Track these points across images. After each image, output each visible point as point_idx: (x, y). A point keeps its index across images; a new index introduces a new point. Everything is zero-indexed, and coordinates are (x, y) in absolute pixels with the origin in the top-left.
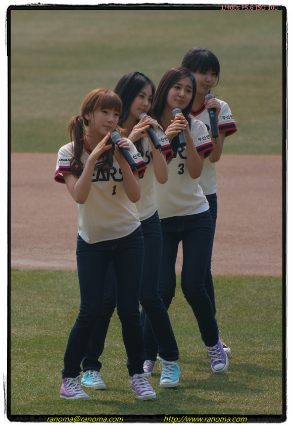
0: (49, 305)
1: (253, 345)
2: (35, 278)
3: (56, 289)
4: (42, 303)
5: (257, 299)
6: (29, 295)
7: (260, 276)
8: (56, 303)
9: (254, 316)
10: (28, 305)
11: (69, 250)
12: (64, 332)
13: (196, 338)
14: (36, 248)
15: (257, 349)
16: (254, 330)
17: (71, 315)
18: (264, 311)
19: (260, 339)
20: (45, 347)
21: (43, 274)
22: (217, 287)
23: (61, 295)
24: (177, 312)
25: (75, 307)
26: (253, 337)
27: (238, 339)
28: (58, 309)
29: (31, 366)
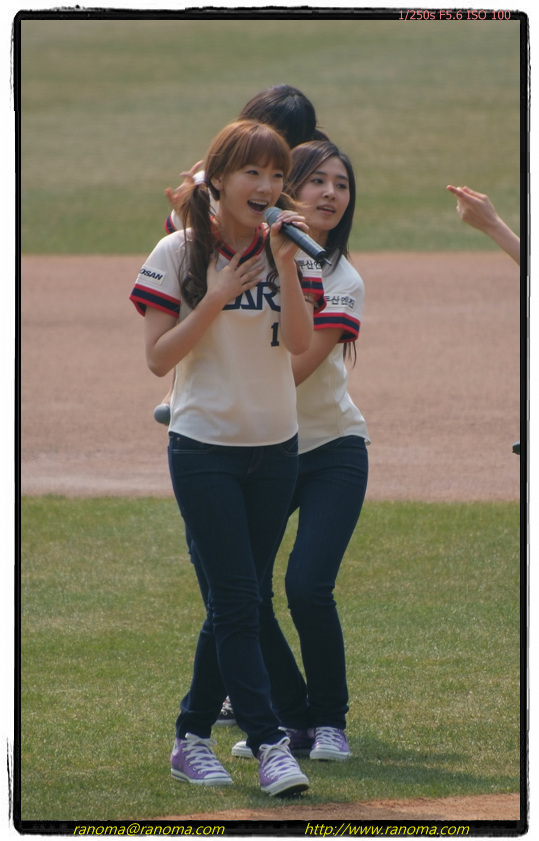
0: (129, 569)
2: (99, 513)
3: (143, 535)
4: (114, 565)
6: (88, 548)
8: (142, 565)
10: (86, 570)
12: (161, 624)
13: (432, 631)
14: (99, 451)
17: (175, 590)
20: (121, 656)
21: (116, 505)
22: (475, 527)
23: (154, 549)
25: (183, 573)
28: (148, 577)
29: (94, 696)
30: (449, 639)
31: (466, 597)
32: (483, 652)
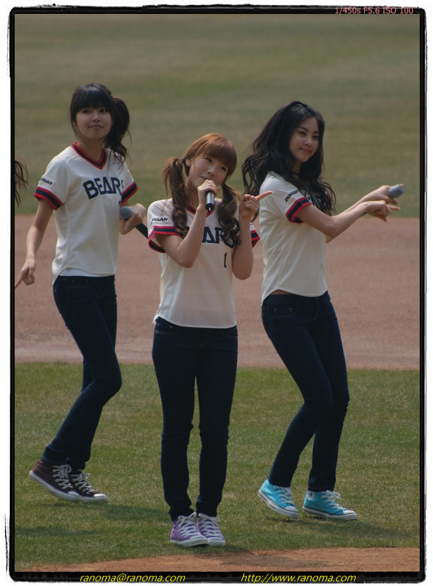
1: (363, 456)
5: (369, 398)
7: (371, 370)
11: (131, 338)
15: (368, 462)
16: (365, 437)
18: (376, 414)
19: (371, 449)
24: (267, 415)
26: (363, 446)
27: (344, 449)
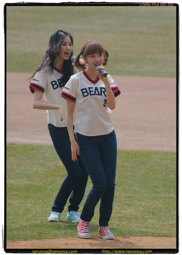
0: (34, 166)
1: (157, 193)
2: (25, 149)
3: (38, 156)
4: (29, 165)
5: (160, 165)
6: (22, 159)
8: (38, 165)
9: (158, 175)
10: (21, 166)
12: (43, 183)
13: (122, 188)
14: (26, 131)
15: (159, 195)
16: (158, 184)
19: (161, 189)
20: (31, 192)
21: (31, 147)
22: (136, 158)
23: (41, 160)
26: (157, 188)
27: (148, 189)
28: (39, 169)
29: (22, 203)
30: (127, 190)
31: (132, 178)
32: (137, 194)
